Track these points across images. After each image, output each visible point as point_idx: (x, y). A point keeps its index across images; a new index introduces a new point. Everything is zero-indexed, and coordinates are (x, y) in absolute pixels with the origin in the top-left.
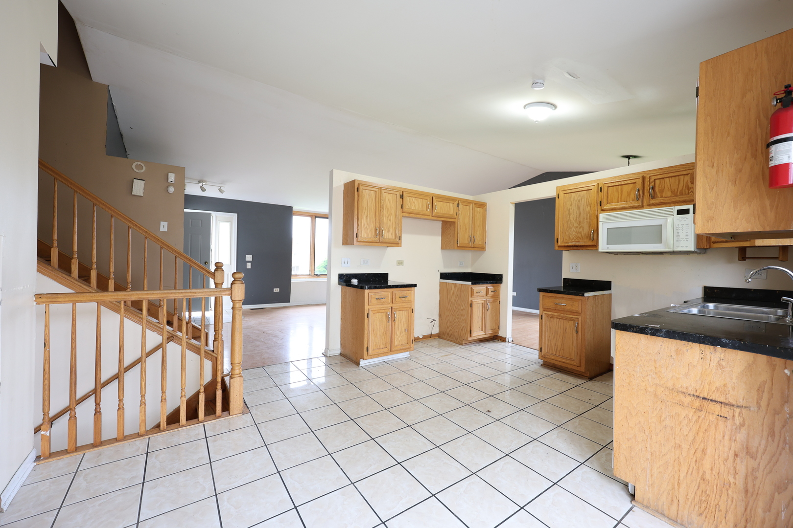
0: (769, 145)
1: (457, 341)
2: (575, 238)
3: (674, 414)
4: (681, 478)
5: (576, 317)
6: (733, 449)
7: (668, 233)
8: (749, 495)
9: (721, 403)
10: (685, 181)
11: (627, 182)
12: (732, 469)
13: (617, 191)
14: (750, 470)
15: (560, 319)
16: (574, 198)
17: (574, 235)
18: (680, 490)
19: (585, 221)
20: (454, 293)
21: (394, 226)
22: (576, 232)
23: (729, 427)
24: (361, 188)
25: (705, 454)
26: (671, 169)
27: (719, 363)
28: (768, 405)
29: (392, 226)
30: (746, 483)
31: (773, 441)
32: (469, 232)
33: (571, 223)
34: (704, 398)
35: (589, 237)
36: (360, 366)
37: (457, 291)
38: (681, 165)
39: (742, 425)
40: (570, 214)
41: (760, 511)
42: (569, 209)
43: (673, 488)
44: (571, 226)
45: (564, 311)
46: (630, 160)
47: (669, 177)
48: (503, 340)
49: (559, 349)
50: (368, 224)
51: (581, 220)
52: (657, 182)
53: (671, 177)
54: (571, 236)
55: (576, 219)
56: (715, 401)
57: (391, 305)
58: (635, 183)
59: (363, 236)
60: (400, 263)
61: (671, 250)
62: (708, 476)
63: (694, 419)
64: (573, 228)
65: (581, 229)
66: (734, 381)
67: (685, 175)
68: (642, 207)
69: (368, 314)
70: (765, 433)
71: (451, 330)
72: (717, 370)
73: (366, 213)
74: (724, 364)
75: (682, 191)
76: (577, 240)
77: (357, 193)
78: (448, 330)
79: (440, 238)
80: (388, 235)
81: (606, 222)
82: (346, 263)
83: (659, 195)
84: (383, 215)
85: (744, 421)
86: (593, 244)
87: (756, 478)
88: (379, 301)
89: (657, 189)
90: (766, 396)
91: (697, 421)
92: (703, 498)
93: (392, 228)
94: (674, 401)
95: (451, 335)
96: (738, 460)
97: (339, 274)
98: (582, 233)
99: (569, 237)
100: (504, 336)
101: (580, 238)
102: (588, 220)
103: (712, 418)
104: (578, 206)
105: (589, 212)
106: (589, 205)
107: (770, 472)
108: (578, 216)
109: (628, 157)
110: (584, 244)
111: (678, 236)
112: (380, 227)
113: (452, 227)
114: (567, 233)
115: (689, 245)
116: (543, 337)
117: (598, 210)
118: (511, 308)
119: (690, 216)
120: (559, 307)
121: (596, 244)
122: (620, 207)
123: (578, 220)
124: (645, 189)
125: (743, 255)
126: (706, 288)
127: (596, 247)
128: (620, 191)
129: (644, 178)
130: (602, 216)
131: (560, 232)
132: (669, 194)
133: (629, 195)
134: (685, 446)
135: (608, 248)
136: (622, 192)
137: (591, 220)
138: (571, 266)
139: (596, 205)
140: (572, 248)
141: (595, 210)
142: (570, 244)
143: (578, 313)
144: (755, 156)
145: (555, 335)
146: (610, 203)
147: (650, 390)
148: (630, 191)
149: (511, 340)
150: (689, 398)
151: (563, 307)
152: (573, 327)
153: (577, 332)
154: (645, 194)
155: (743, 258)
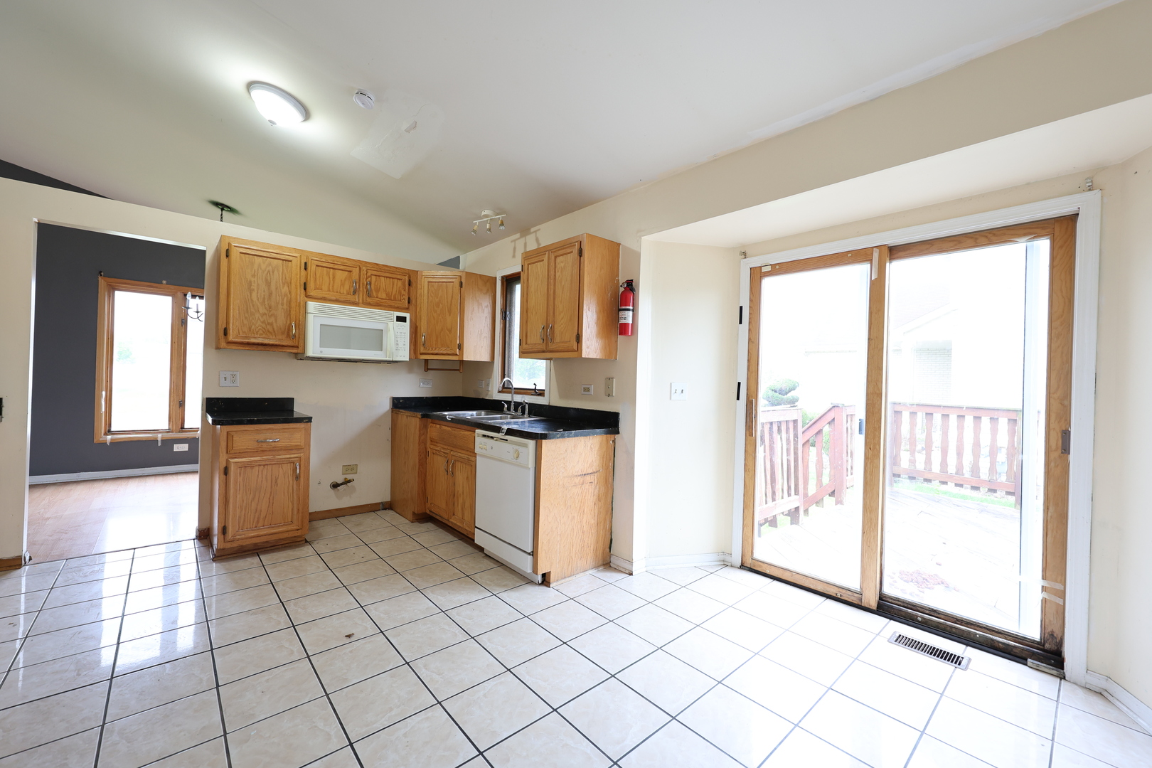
0: (620, 310)
2: (261, 332)
4: (573, 541)
5: (295, 455)
6: (594, 501)
7: (389, 340)
8: (598, 525)
9: (590, 474)
10: (398, 286)
12: (593, 514)
13: (328, 274)
14: (599, 509)
15: (264, 465)
16: (259, 265)
17: (260, 326)
18: (573, 550)
19: (280, 307)
22: (263, 322)
23: (593, 488)
25: (584, 513)
26: (386, 268)
28: (605, 465)
30: (598, 519)
31: (606, 486)
33: (253, 305)
34: (584, 475)
39: (597, 483)
40: (251, 291)
41: (601, 531)
42: (251, 282)
43: (570, 553)
44: (253, 310)
45: (275, 450)
46: (224, 212)
47: (384, 277)
48: (11, 564)
49: (263, 515)
51: (273, 304)
52: (374, 278)
53: (387, 277)
54: (253, 327)
55: (264, 301)
56: (588, 474)
58: (350, 272)
61: (391, 359)
62: (585, 529)
63: (580, 492)
64: (257, 315)
66: (595, 456)
67: (398, 279)
68: (355, 304)
70: (604, 483)
72: (590, 451)
76: (265, 335)
81: (320, 317)
83: (374, 294)
85: (598, 481)
86: (294, 344)
87: (601, 513)
89: (373, 287)
90: (605, 460)
92: (582, 546)
94: (572, 485)
96: (595, 506)
98: (274, 324)
99: (250, 328)
101: (271, 333)
102: (285, 307)
103: (587, 486)
104: (266, 280)
105: (286, 295)
106: (287, 283)
107: (605, 505)
108: (266, 297)
109: (222, 207)
110: (277, 343)
111: (397, 344)
114: (245, 322)
115: (404, 355)
116: (231, 506)
117: (303, 295)
118: (28, 480)
119: (407, 325)
120: (265, 446)
121: (301, 344)
122: (334, 298)
123: (266, 303)
124: (361, 282)
125: (427, 366)
126: (394, 398)
127: (300, 348)
128: (331, 276)
129: (360, 269)
130: (312, 306)
131: (231, 319)
132: (384, 296)
133: (343, 284)
134: (576, 515)
135: (321, 352)
136: (334, 278)
137: (290, 307)
138: (222, 376)
139: (298, 287)
140: (254, 347)
141: (297, 294)
142: (253, 340)
143: (298, 448)
144: (604, 311)
145: (255, 495)
146: (318, 289)
147: (561, 483)
148: (345, 280)
149: (27, 558)
150: (579, 478)
151: (273, 444)
152: (290, 472)
153: (297, 478)
154: (361, 289)
155: (427, 369)
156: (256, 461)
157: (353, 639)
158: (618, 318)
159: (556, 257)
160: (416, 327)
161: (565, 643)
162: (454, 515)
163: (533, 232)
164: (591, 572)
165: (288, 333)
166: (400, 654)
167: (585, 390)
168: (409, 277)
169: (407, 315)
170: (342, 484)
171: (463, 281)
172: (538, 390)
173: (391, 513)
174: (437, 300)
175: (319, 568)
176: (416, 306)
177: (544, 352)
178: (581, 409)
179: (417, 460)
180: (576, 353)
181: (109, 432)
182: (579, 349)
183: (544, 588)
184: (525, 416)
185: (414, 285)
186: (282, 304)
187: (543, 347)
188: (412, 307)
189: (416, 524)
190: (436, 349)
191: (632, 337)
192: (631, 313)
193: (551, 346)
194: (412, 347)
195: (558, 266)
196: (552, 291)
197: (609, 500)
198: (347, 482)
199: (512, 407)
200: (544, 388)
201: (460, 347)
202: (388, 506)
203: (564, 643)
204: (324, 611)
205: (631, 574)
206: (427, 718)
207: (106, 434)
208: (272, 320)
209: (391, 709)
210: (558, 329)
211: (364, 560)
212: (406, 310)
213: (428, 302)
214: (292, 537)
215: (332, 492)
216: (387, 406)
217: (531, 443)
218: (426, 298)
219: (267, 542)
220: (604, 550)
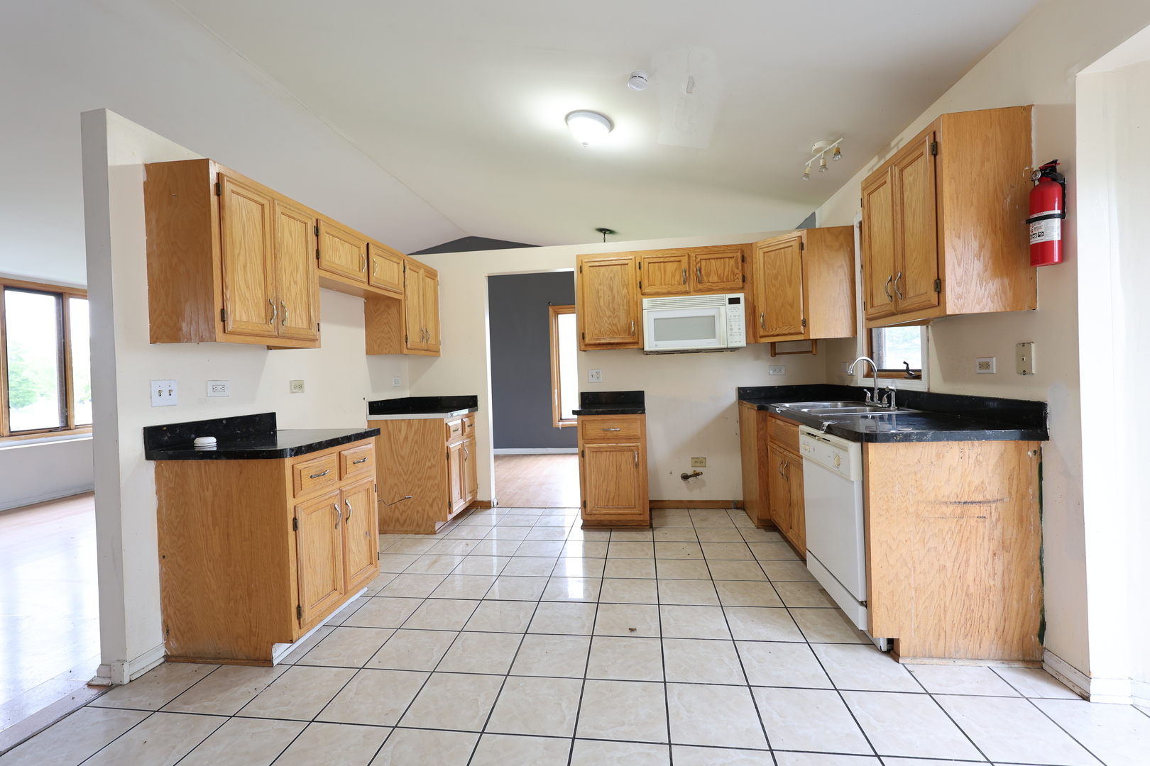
0: (1030, 221)
1: (422, 529)
2: (608, 333)
3: (937, 531)
4: (947, 604)
5: (634, 444)
6: (991, 549)
7: (721, 326)
8: (1006, 591)
9: (980, 502)
10: (731, 265)
11: (672, 259)
12: (991, 570)
13: (660, 269)
14: (1006, 565)
15: (610, 452)
16: (604, 274)
17: (608, 327)
18: (947, 618)
19: (622, 308)
20: (406, 438)
21: (305, 298)
22: (610, 324)
23: (988, 527)
24: (228, 187)
25: (968, 565)
26: (716, 249)
27: (977, 460)
28: (1017, 492)
29: (301, 298)
30: (1003, 581)
31: (1022, 527)
32: (420, 322)
33: (601, 310)
34: (965, 503)
35: (628, 330)
36: (275, 662)
37: (415, 433)
38: (725, 246)
39: (998, 520)
40: (599, 298)
41: (1015, 603)
42: (598, 290)
43: (940, 621)
44: (601, 315)
45: (617, 438)
46: (606, 235)
47: (715, 259)
48: (487, 505)
49: (611, 497)
50: (248, 287)
51: (616, 306)
52: (703, 262)
53: (717, 258)
54: (602, 329)
55: (609, 306)
56: (975, 502)
57: (338, 484)
58: (680, 261)
59: (238, 319)
60: (298, 386)
61: (725, 346)
62: (971, 590)
63: (957, 530)
64: (605, 319)
65: (616, 320)
66: (990, 475)
67: (730, 258)
68: (687, 293)
69: (295, 520)
70: (1016, 522)
71: (404, 511)
72: (975, 466)
73: (242, 258)
74: (981, 459)
75: (727, 276)
76: (611, 336)
77: (216, 197)
78: (397, 513)
79: (363, 332)
80: (295, 320)
81: (653, 312)
82: (165, 394)
83: (705, 279)
84: (281, 268)
85: (999, 516)
86: (634, 341)
87: (1011, 571)
88: (317, 480)
89: (703, 272)
90: (1015, 482)
91: (960, 531)
92: (968, 616)
93: (301, 303)
94: (937, 516)
95: (405, 521)
96: (996, 558)
97: (145, 429)
98: (618, 325)
99: (600, 331)
100: (485, 499)
101: (616, 333)
102: (625, 307)
103: (973, 522)
104: (610, 285)
105: (625, 296)
106: (626, 285)
107: (1021, 559)
108: (611, 301)
109: (605, 231)
110: (621, 341)
111: (731, 329)
112: (277, 298)
113: (394, 310)
114: (597, 326)
115: (740, 340)
116: (588, 484)
117: (639, 294)
118: (492, 451)
119: (741, 306)
120: (609, 434)
121: (640, 340)
122: (665, 291)
123: (611, 306)
124: (691, 270)
125: (774, 350)
126: (739, 389)
127: (640, 344)
128: (662, 270)
129: (689, 256)
130: (646, 302)
131: (586, 324)
132: (715, 279)
133: (673, 276)
134: (949, 565)
135: (656, 345)
136: (665, 271)
137: (629, 307)
138: (590, 374)
139: (635, 286)
140: (605, 347)
141: (634, 294)
142: (603, 341)
143: (636, 439)
144: (994, 232)
145: (605, 478)
146: (651, 285)
147: (912, 510)
148: (675, 271)
149: (495, 503)
150: (951, 507)
151: (615, 433)
152: (631, 460)
153: (637, 465)
154: (692, 277)
155: (774, 354)
156: (603, 447)
157: (634, 634)
158: (1028, 236)
159: (901, 171)
160: (754, 307)
161: (879, 757)
162: (791, 528)
163: (894, 147)
164: (991, 664)
165: (629, 331)
166: (664, 670)
167: (981, 366)
168: (742, 252)
169: (741, 296)
170: (691, 476)
171: (804, 240)
172: (912, 371)
173: (741, 513)
174: (775, 272)
175: (647, 554)
176: (752, 283)
177: (893, 314)
178: (976, 397)
179: (757, 459)
180: (937, 309)
181: (561, 419)
182: (940, 302)
183: (887, 660)
184: (892, 408)
185: (748, 260)
186: (623, 306)
187: (891, 308)
188: (748, 286)
189: (762, 531)
190: (776, 329)
191: (1064, 264)
192: (1057, 222)
193: (903, 304)
194: (751, 330)
195: (906, 182)
196: (899, 221)
197: (1032, 551)
198: (696, 475)
199: (876, 395)
200: (920, 368)
201: (805, 323)
202: (739, 506)
203: (877, 755)
204: (627, 597)
205: (1086, 698)
206: (649, 754)
207: (559, 421)
208: (616, 321)
209: (623, 724)
210: (910, 276)
211: (689, 557)
212: (741, 289)
213: (765, 276)
214: (638, 521)
215: (682, 482)
216: (733, 397)
217: (854, 447)
218: (762, 272)
219: (619, 521)
220: (1023, 638)
